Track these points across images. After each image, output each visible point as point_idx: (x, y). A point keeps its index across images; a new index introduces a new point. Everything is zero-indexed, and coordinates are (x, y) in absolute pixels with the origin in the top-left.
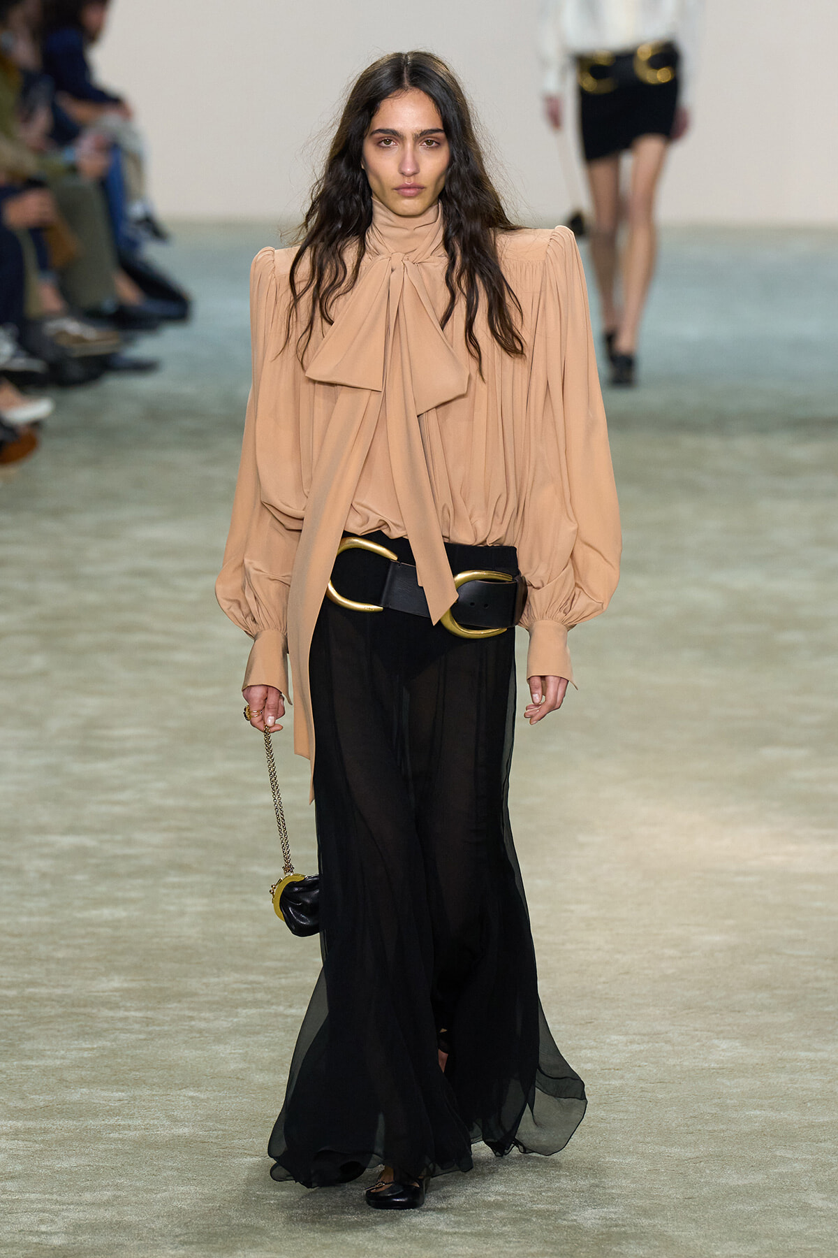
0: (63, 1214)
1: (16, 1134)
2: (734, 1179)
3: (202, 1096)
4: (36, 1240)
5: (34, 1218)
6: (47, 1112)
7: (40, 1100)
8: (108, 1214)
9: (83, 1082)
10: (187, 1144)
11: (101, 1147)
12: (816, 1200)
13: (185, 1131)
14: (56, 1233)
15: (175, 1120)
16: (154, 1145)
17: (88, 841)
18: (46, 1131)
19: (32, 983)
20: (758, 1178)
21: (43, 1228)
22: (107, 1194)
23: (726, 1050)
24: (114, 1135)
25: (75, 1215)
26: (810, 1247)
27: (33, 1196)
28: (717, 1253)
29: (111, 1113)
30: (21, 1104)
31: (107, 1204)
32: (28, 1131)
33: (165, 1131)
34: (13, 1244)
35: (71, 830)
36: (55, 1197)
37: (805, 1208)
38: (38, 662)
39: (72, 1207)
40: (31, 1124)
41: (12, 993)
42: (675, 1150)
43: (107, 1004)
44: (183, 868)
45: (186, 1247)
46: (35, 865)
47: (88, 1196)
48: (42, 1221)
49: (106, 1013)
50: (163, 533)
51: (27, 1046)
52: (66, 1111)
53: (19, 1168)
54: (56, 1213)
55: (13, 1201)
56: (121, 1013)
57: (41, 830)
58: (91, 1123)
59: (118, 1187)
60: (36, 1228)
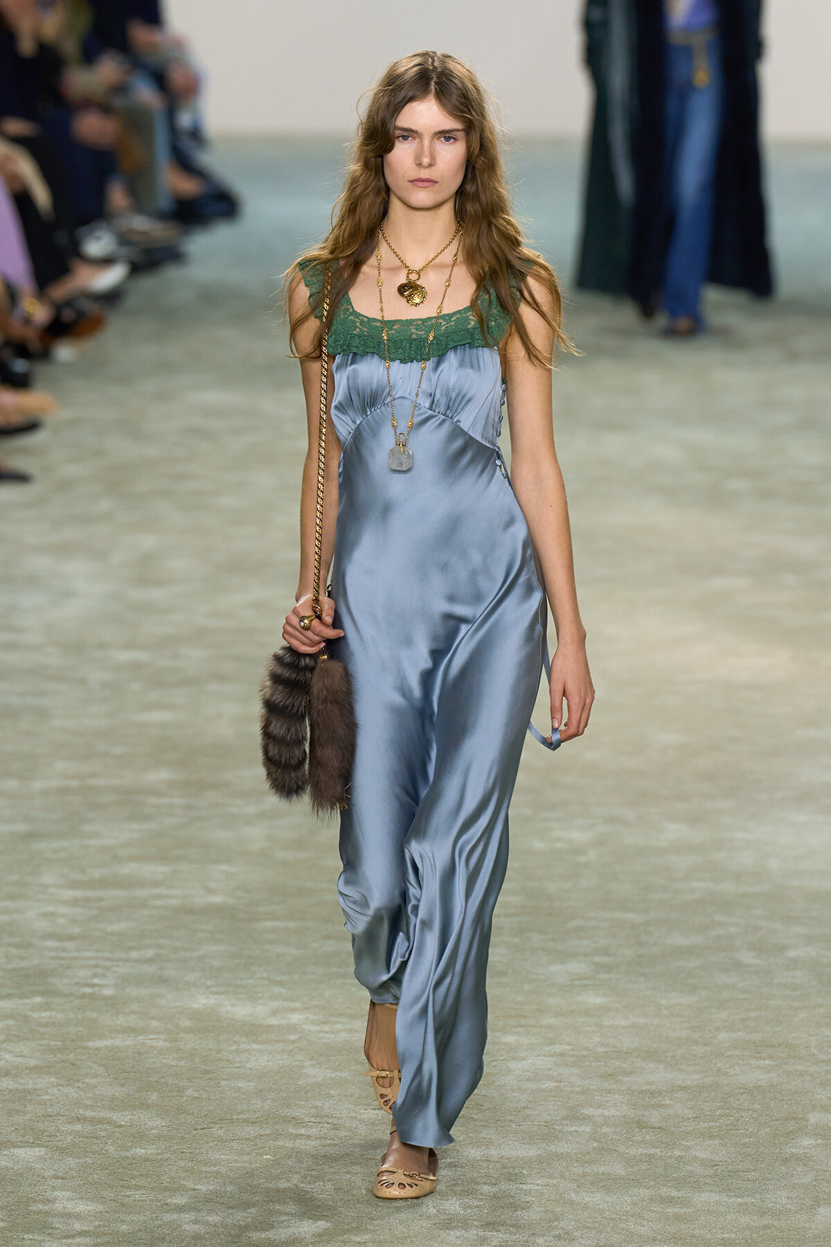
0: (114, 969)
1: (75, 902)
2: (678, 940)
3: (233, 869)
4: (89, 990)
5: (89, 973)
6: (103, 883)
7: (97, 873)
8: (150, 969)
9: (132, 858)
10: (219, 910)
11: (146, 912)
12: (747, 957)
13: (217, 899)
14: (106, 986)
15: (209, 891)
16: (191, 911)
17: (141, 656)
18: (101, 899)
19: (92, 775)
20: (698, 939)
21: (96, 981)
22: (150, 953)
23: (674, 831)
24: (158, 903)
25: (123, 969)
26: (741, 997)
27: (88, 954)
28: (663, 1002)
29: (156, 884)
30: (80, 877)
31: (150, 961)
32: (87, 900)
33: (201, 900)
34: (71, 995)
35: (129, 646)
36: (107, 955)
37: (737, 965)
38: (104, 505)
39: (120, 963)
40: (88, 894)
41: (75, 783)
42: (630, 916)
43: (155, 792)
44: (222, 678)
45: (216, 996)
46: (97, 676)
47: (134, 954)
48: (95, 976)
49: (154, 800)
50: (214, 397)
51: (87, 828)
52: (117, 883)
53: (76, 930)
54: (107, 968)
55: (73, 958)
56: (167, 801)
57: (102, 646)
58: (140, 893)
59: (160, 947)
60: (89, 981)
